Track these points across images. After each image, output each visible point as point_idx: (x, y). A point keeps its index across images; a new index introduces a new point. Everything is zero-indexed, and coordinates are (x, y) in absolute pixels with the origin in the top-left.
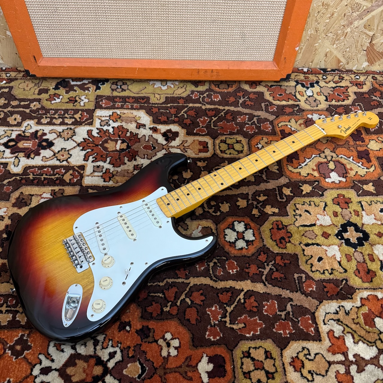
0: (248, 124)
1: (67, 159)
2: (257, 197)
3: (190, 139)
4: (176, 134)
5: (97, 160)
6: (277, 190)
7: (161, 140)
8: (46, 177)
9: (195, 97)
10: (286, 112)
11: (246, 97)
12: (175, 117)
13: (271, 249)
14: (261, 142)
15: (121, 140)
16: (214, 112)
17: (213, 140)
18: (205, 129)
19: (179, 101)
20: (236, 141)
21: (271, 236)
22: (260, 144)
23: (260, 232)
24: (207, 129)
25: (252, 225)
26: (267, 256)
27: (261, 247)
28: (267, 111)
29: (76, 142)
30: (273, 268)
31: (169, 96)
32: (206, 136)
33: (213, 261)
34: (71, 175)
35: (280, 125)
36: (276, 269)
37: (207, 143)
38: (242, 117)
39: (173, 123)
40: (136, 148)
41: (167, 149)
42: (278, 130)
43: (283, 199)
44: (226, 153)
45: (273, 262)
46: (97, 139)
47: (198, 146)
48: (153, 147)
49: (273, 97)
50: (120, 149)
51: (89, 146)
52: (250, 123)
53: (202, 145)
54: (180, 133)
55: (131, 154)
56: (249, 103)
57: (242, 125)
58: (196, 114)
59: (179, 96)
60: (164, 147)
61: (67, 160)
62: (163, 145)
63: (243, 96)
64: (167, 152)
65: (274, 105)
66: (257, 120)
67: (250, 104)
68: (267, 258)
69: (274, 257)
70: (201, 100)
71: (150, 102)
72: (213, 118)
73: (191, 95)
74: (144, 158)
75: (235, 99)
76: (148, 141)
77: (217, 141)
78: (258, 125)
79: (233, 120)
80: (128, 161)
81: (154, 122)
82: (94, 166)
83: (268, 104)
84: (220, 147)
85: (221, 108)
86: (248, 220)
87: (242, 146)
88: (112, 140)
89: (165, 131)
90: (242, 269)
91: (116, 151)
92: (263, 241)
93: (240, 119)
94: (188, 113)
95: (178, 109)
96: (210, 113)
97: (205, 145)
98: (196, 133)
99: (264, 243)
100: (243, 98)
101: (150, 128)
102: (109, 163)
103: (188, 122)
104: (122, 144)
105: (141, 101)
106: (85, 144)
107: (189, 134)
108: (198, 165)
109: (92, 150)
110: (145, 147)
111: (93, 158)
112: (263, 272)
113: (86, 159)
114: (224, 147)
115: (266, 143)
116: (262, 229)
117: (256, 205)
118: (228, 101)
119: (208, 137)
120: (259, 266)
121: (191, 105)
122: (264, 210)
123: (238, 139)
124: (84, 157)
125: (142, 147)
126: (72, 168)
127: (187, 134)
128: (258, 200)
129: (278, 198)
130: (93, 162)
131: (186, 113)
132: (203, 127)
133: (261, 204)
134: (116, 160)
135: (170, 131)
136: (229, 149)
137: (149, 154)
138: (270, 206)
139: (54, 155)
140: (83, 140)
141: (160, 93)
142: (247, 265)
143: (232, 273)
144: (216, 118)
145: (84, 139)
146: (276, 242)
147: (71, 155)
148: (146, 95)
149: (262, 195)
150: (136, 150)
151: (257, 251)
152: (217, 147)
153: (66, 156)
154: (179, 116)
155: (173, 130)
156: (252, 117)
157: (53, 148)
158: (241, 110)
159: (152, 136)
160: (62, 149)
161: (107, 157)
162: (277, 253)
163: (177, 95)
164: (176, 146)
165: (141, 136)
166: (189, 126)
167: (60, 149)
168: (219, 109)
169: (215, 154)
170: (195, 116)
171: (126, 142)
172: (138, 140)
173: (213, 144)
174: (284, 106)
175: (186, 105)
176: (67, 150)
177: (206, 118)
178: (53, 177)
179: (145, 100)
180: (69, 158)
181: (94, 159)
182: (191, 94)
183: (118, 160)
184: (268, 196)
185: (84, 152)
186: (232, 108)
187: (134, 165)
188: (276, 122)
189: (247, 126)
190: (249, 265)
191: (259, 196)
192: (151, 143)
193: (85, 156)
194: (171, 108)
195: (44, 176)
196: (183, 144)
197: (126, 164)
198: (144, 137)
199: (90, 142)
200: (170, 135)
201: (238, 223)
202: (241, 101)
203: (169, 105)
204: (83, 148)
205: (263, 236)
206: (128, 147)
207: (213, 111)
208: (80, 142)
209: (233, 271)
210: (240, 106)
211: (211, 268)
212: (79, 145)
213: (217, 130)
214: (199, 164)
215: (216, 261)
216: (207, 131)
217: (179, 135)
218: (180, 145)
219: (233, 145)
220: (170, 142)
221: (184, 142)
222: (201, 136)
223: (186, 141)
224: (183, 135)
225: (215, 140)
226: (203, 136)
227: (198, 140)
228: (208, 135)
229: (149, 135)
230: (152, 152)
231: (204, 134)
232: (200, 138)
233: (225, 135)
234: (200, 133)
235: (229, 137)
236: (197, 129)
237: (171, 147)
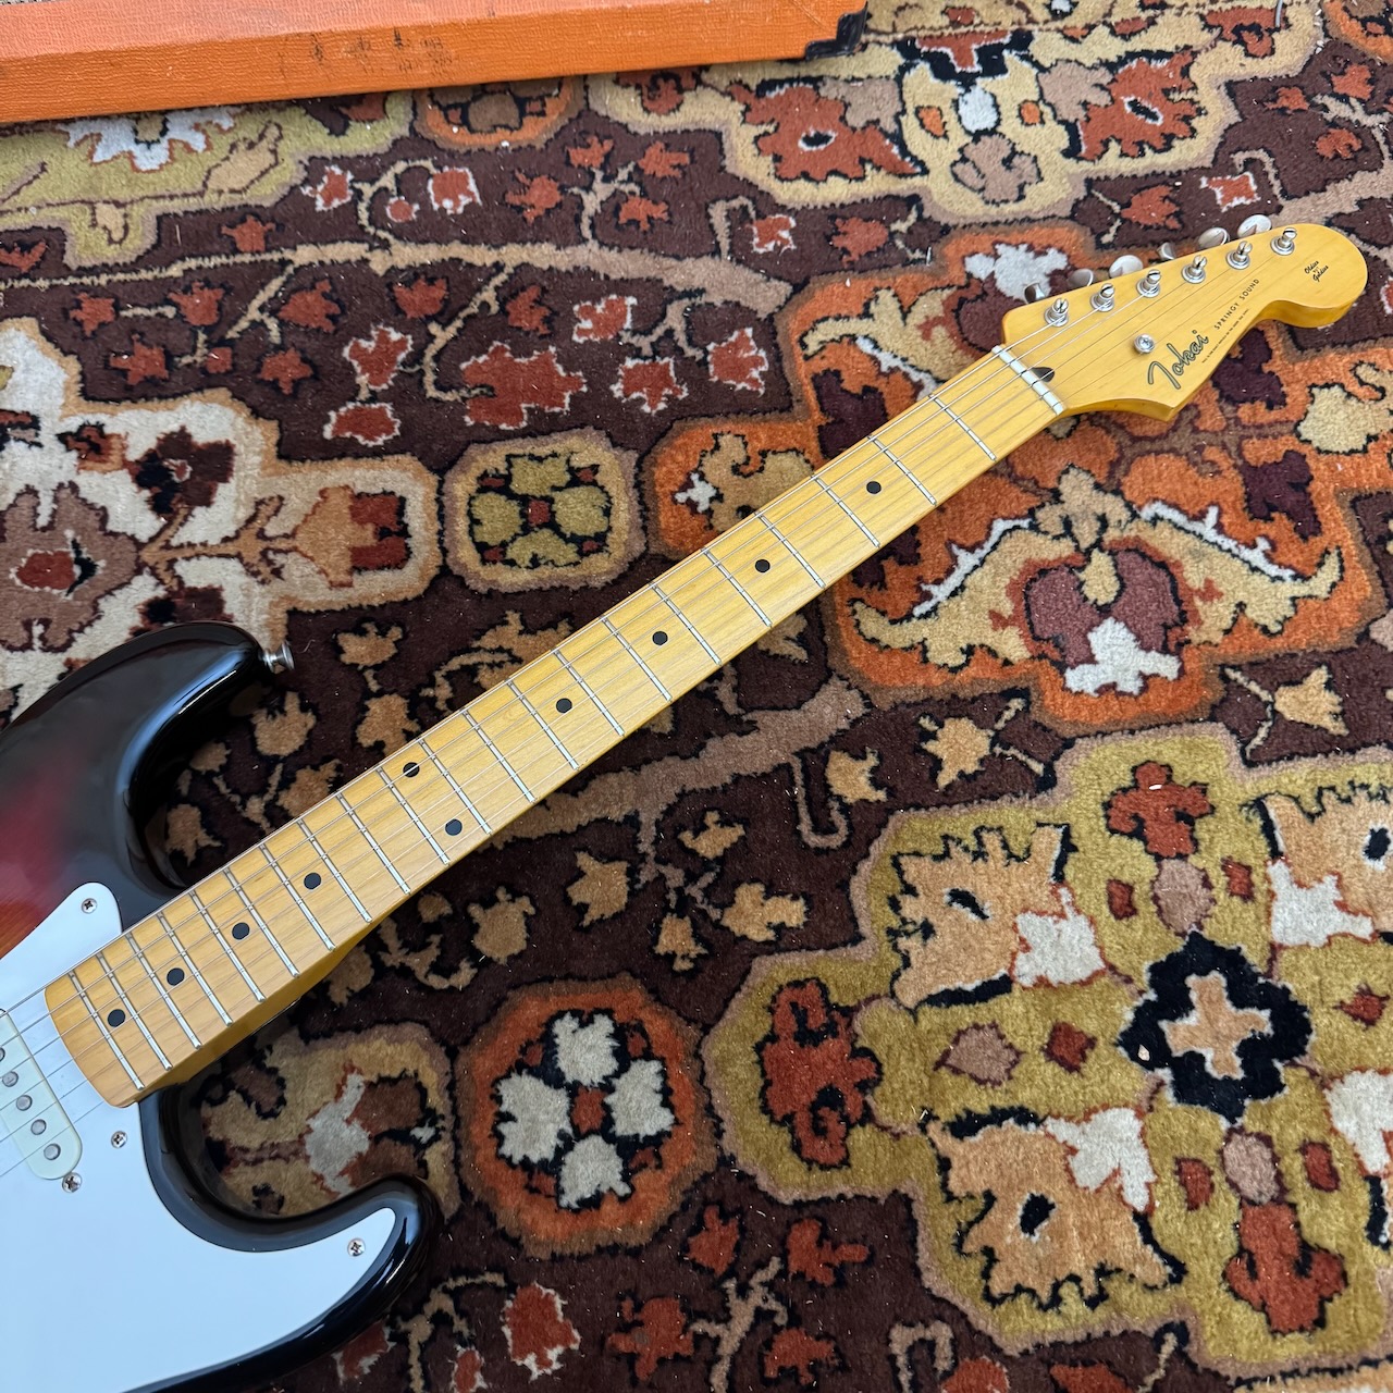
0: (637, 353)
3: (303, 484)
4: (216, 462)
7: (130, 510)
9: (328, 202)
11: (624, 175)
12: (210, 345)
16: (439, 291)
17: (434, 479)
18: (388, 408)
19: (234, 233)
20: (570, 470)
21: (764, 1089)
24: (397, 412)
31: (176, 206)
32: (392, 459)
37: (402, 500)
38: (600, 308)
39: (199, 389)
41: (162, 568)
44: (512, 563)
47: (349, 528)
48: (79, 561)
49: (777, 159)
53: (372, 518)
54: (239, 448)
56: (640, 209)
57: (600, 362)
58: (335, 309)
59: (237, 200)
60: (146, 555)
62: (139, 546)
63: (602, 167)
64: (161, 592)
67: (642, 217)
70: (364, 216)
71: (70, 260)
72: (434, 328)
73: (307, 191)
74: (27, 646)
75: (561, 189)
76: (50, 526)
77: (462, 486)
81: (92, 390)
84: (475, 522)
85: (480, 255)
87: (602, 501)
89: (152, 444)
92: (720, 1134)
93: (587, 324)
94: (288, 312)
95: (228, 291)
96: (416, 299)
97: (388, 519)
98: (336, 437)
100: (607, 179)
101: (62, 438)
103: (286, 369)
105: (14, 258)
107: (294, 449)
108: (346, 659)
110: (33, 572)
114: (499, 516)
118: (520, 209)
119: (407, 459)
121: (305, 255)
123: (577, 461)
125: (13, 573)
127: (280, 456)
131: (273, 313)
132: (374, 397)
135: (177, 443)
136: (526, 529)
137: (54, 616)
141: (123, 195)
144: (452, 331)
146: (792, 1131)
148: (46, 219)
152: (462, 524)
154: (232, 334)
155: (202, 436)
158: (595, 264)
159: (74, 487)
163: (226, 200)
164: (214, 541)
165: (11, 498)
166: (294, 395)
168: (470, 266)
169: (444, 570)
170: (329, 327)
173: (435, 507)
175: (276, 256)
177: (395, 336)
179: (40, 248)
182: (306, 182)
186: (544, 255)
189: (630, 364)
192: (69, 534)
194: (185, 285)
196: (257, 524)
198: (26, 502)
200: (181, 470)
202: (591, 204)
203: (175, 271)
205: (717, 1100)
207: (432, 281)
210: (586, 233)
213: (458, 410)
214: (357, 649)
216: (398, 423)
217: (237, 462)
218: (238, 535)
219: (551, 501)
220: (180, 519)
221: (265, 510)
222: (362, 461)
223: (276, 503)
224: (257, 459)
225: (449, 475)
226: (377, 461)
227: (347, 487)
228: (403, 452)
229: (61, 486)
230: (70, 597)
231: (380, 441)
232: (357, 473)
233: (507, 436)
234: (360, 439)
235: (528, 450)
236: (343, 410)
237: (188, 552)
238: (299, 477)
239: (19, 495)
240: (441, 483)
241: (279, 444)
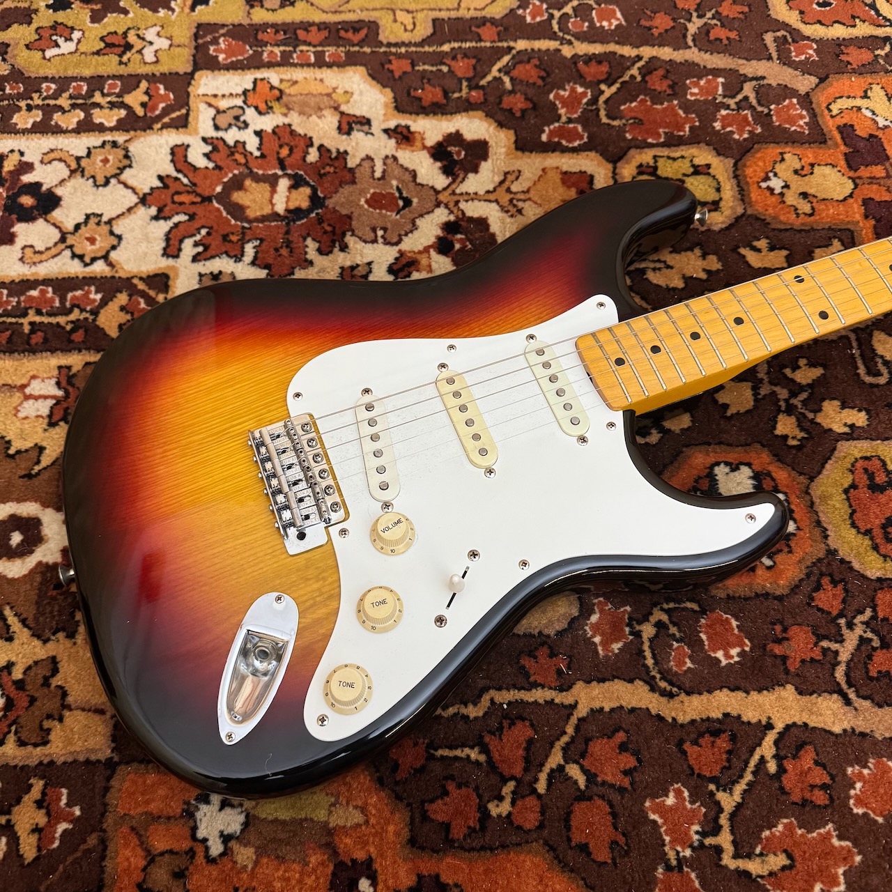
0: (728, 107)
1: (108, 253)
2: (788, 371)
3: (531, 165)
4: (479, 150)
5: (211, 252)
6: (855, 344)
7: (430, 172)
8: (38, 319)
9: (533, 18)
10: (849, 63)
11: (709, 15)
12: (470, 88)
13: (856, 565)
14: (778, 168)
15: (289, 176)
16: (605, 68)
17: (610, 166)
18: (580, 128)
19: (479, 31)
20: (693, 166)
21: (851, 515)
22: (776, 175)
23: (812, 503)
24: (585, 128)
25: (781, 475)
26: (846, 591)
27: (820, 560)
28: (786, 60)
29: (134, 190)
30: (869, 635)
31: (444, 15)
32: (584, 154)
33: (653, 619)
34: (122, 308)
35: (835, 108)
36: (882, 639)
37: (592, 177)
38: (702, 82)
39: (466, 110)
40: (342, 205)
41: (451, 205)
42: (830, 125)
43: (879, 374)
45: (868, 613)
46: (205, 177)
47: (562, 190)
48: (401, 197)
49: (802, 12)
50: (287, 210)
51: (181, 204)
52: (732, 102)
53: (573, 185)
54: (492, 143)
55: (329, 229)
56: (721, 33)
57: (707, 110)
58: (543, 74)
59: (479, 14)
60: (441, 197)
61: (106, 257)
62: (437, 192)
63: (696, 10)
64: (452, 218)
65: (808, 38)
66: (757, 93)
67: (723, 37)
68: (844, 601)
69: (869, 593)
70: (556, 27)
71: (382, 37)
72: (603, 87)
73: (520, 12)
74: (375, 241)
75: (674, 20)
76: (383, 178)
77: (627, 170)
78: (760, 109)
79: (674, 95)
80: (320, 251)
81: (400, 107)
82: (201, 275)
83: (785, 37)
85: (627, 51)
86: (763, 459)
87: (714, 184)
88: (257, 179)
89: (440, 138)
90: (760, 647)
91: (275, 216)
92: (826, 537)
93: (696, 90)
94: (515, 73)
95: (479, 60)
96: (592, 71)
97: (584, 185)
98: (549, 141)
99: (830, 541)
100: (699, 17)
101: (386, 131)
102: (253, 263)
103: (518, 103)
104: (294, 191)
105: (350, 35)
106: (165, 196)
107: (525, 145)
109: (192, 217)
110: (375, 202)
111: (196, 244)
112: (836, 653)
113: (171, 249)
115: (796, 172)
116: (818, 489)
117: (786, 401)
118: (650, 29)
119: (592, 154)
120: (822, 631)
121: (521, 45)
122: (818, 420)
123: (697, 161)
124: (163, 244)
125: (362, 201)
126: (126, 284)
127: (517, 149)
128: (793, 381)
129: (862, 370)
130: (195, 259)
131: (507, 73)
132: (570, 121)
133: (804, 396)
134: (277, 250)
135: (455, 138)
137: (389, 226)
138: (837, 403)
139: (63, 239)
140: (158, 184)
141: (412, 7)
142: (778, 628)
143: (724, 662)
144: (614, 89)
145: (160, 178)
146: (872, 539)
147: (119, 238)
148: (365, 16)
149: (802, 362)
150: (344, 212)
151: (808, 575)
153: (102, 243)
154: (483, 82)
155: (469, 135)
156: (735, 81)
157: (57, 214)
158: (697, 60)
159: (395, 158)
160: (88, 217)
161: (243, 242)
162: (879, 580)
163: (472, 13)
164: (481, 192)
165: (358, 161)
166: (523, 116)
167: (81, 219)
168: (622, 56)
170: (540, 82)
171: (307, 184)
172: (348, 176)
174: (840, 44)
175: (505, 44)
176: (105, 219)
177: (580, 90)
178: (61, 320)
179: (364, 32)
180: (114, 248)
181: (200, 249)
182: (519, 7)
183: (284, 252)
184: (824, 366)
185: (164, 226)
186: (666, 53)
187: (342, 268)
188: (820, 99)
189: (724, 112)
190: (785, 630)
191: (796, 367)
192: (394, 183)
193: (168, 238)
194: (453, 55)
195: (32, 317)
196: (507, 183)
197: (311, 263)
198: (367, 164)
199: (182, 189)
200: (459, 153)
201: (727, 469)
202: (693, 27)
203: (446, 48)
204: (160, 210)
205: (823, 518)
206: (315, 201)
207: (600, 62)
208: (147, 190)
209: (728, 656)
210: (690, 43)
211: (646, 647)
212: (144, 200)
213: (621, 130)
215: (665, 618)
216: (586, 135)
217: (491, 152)
218: (495, 189)
219: (683, 182)
220: (460, 179)
221: (510, 178)
222: (566, 155)
223: (517, 174)
224: (503, 150)
225: (619, 165)
226: (575, 155)
227: (557, 168)
228: (590, 150)
229: (387, 157)
230: (398, 217)
231: (576, 144)
232: (563, 160)
233: (652, 146)
234: (564, 142)
235: (666, 154)
236: (552, 127)
237: (466, 198)
238: (529, 161)
239: (363, 160)
240: (615, 168)
241: (516, 142)
